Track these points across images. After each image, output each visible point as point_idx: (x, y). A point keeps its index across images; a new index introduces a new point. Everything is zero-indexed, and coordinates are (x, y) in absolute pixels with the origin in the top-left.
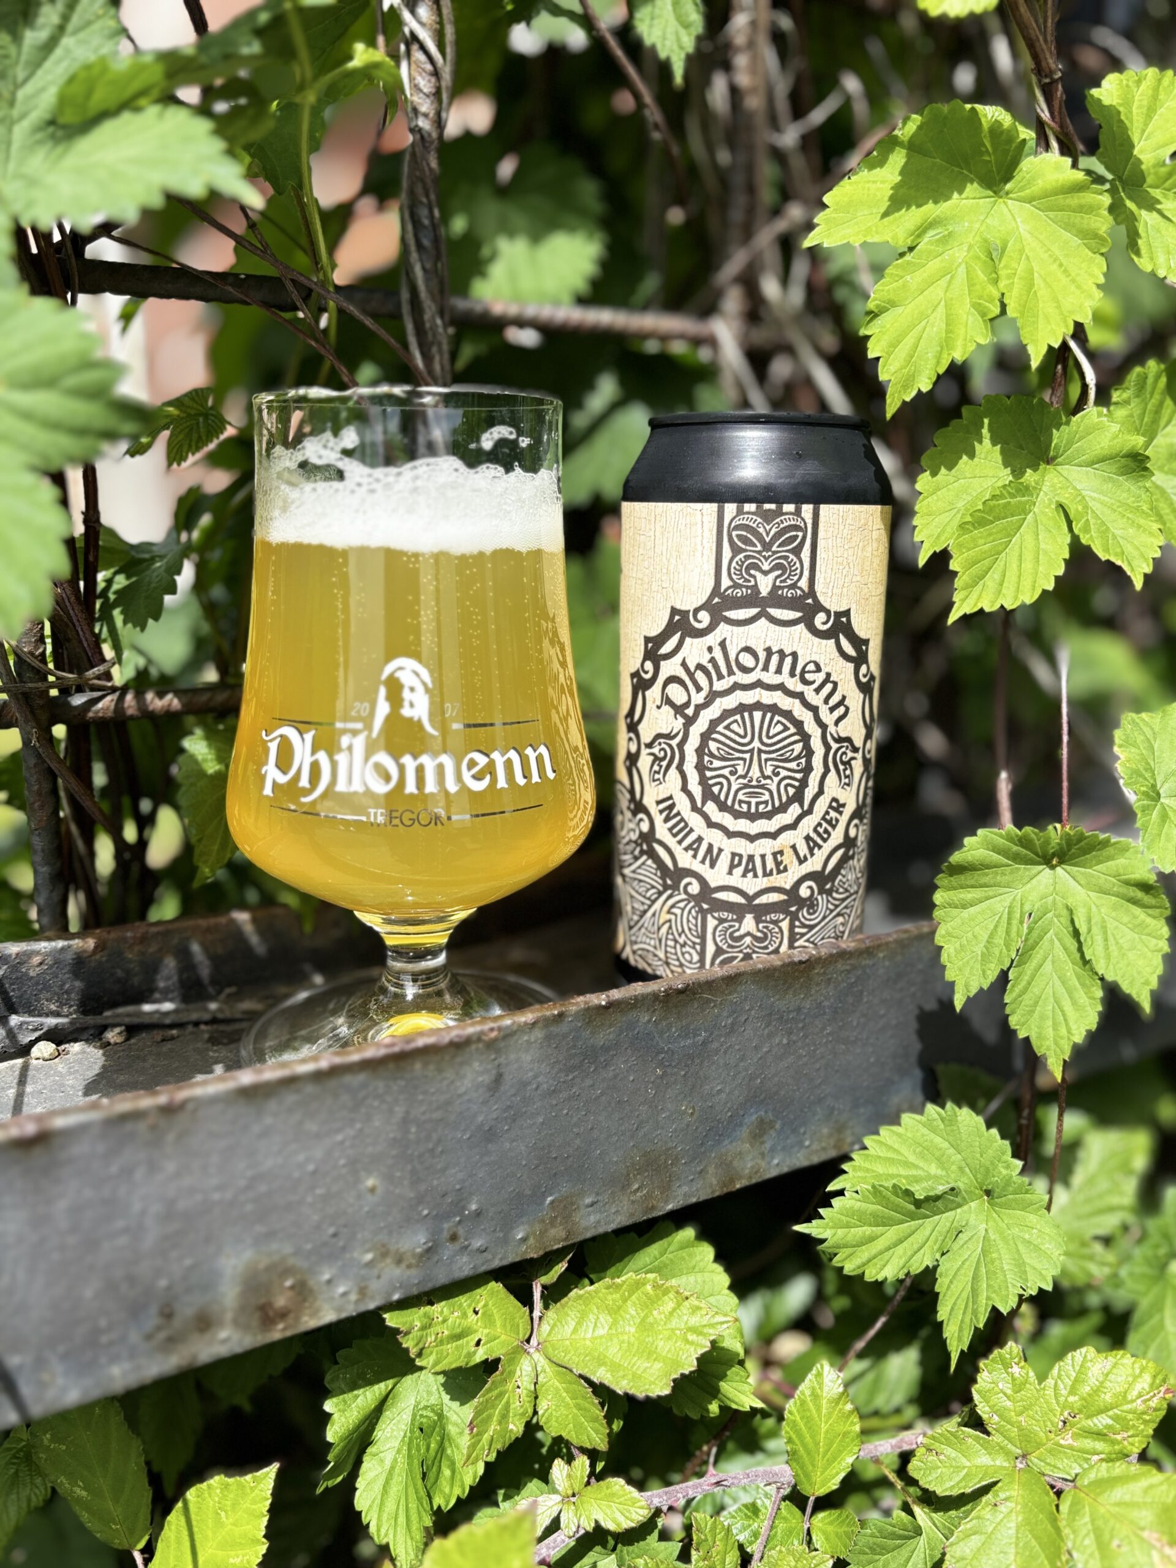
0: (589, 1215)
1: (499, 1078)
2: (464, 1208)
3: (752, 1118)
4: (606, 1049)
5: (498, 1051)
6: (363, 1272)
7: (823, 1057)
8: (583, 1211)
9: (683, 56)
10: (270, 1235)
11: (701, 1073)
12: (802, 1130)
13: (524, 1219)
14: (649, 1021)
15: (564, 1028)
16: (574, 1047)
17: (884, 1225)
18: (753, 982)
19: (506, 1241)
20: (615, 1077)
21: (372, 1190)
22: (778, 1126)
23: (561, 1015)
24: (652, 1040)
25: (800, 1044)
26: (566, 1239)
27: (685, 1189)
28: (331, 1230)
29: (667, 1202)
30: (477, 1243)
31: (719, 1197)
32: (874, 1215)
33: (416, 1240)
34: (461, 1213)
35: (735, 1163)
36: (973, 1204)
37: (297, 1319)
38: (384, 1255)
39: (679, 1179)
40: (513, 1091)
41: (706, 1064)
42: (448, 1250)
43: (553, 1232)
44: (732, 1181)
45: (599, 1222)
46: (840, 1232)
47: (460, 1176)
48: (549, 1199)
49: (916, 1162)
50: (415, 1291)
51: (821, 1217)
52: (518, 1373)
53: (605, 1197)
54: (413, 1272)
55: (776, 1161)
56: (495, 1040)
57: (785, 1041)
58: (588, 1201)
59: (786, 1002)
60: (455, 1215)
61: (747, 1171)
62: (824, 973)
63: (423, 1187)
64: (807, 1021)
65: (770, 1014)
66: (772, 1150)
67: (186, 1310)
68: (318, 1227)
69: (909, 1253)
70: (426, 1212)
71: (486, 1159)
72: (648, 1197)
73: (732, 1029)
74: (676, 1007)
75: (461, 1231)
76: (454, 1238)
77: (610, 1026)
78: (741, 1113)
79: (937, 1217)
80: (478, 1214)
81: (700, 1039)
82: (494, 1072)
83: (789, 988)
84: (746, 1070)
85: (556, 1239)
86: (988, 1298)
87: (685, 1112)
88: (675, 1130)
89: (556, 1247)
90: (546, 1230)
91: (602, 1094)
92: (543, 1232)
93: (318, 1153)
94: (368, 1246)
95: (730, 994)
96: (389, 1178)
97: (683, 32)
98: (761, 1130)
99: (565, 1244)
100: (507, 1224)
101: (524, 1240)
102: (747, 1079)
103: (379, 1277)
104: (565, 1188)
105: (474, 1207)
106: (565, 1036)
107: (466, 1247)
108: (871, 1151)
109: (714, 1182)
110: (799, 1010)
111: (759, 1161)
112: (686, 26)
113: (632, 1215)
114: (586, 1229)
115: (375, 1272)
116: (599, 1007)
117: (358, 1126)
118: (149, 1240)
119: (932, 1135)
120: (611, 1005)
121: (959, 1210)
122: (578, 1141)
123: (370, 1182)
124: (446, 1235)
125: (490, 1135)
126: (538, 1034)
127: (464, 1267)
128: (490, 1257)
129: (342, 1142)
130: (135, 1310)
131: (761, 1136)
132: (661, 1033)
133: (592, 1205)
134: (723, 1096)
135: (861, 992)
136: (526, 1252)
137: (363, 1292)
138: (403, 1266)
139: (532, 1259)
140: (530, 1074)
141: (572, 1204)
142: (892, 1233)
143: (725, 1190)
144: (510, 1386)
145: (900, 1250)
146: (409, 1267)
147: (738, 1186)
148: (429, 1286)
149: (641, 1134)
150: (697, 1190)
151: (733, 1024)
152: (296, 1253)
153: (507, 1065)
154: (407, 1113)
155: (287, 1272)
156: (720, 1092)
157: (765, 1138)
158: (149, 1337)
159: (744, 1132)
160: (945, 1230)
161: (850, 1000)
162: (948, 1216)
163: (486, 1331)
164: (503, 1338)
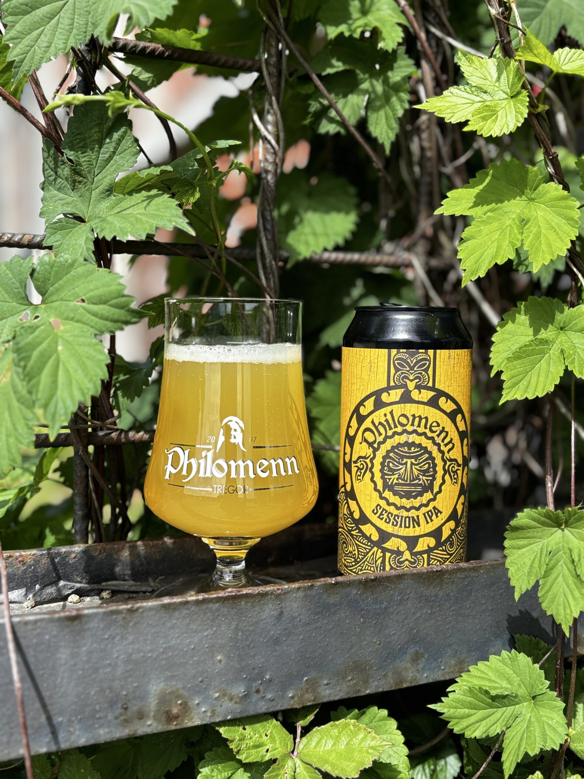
0: (326, 689)
1: (281, 614)
2: (263, 677)
3: (412, 650)
4: (334, 605)
5: (281, 600)
6: (214, 702)
7: (450, 623)
8: (323, 688)
9: (390, 142)
10: (172, 677)
11: (384, 623)
12: (440, 660)
13: (292, 687)
14: (357, 594)
15: (313, 592)
16: (318, 602)
17: (475, 709)
18: (412, 579)
19: (283, 697)
20: (339, 620)
21: (220, 661)
22: (426, 656)
23: (312, 586)
24: (358, 603)
25: (437, 614)
26: (314, 700)
27: (376, 683)
28: (200, 679)
29: (366, 689)
30: (269, 696)
31: (394, 691)
32: (470, 703)
33: (240, 690)
34: (262, 680)
35: (403, 673)
36: (525, 704)
37: (183, 721)
38: (224, 695)
39: (372, 677)
40: (288, 621)
41: (386, 619)
42: (255, 698)
43: (307, 696)
44: (401, 682)
45: (330, 694)
46: (452, 710)
47: (262, 660)
48: (305, 678)
49: (496, 680)
50: (238, 716)
51: (442, 702)
52: (286, 766)
53: (334, 682)
54: (238, 706)
55: (425, 675)
56: (280, 594)
57: (429, 612)
58: (325, 682)
59: (431, 591)
60: (258, 680)
61: (409, 678)
62: (450, 578)
63: (244, 664)
64: (441, 602)
65: (421, 597)
66: (423, 668)
67: (134, 708)
68: (194, 676)
69: (489, 725)
70: (245, 676)
71: (274, 653)
72: (356, 684)
73: (401, 602)
74: (370, 587)
75: (261, 688)
76: (258, 691)
77: (337, 594)
78: (406, 647)
79: (505, 708)
80: (270, 681)
81: (383, 606)
82: (279, 610)
83: (431, 584)
84: (408, 624)
85: (309, 699)
86: (525, 748)
87: (375, 643)
88: (370, 652)
89: (308, 704)
90: (304, 695)
91: (333, 628)
92: (302, 695)
93: (196, 640)
94: (217, 689)
95: (399, 584)
96: (228, 657)
97: (390, 131)
98: (416, 658)
99: (313, 703)
100: (284, 688)
101: (292, 697)
102: (409, 630)
103: (221, 706)
104: (313, 674)
105: (268, 677)
106: (314, 596)
107: (264, 697)
108: (472, 673)
109: (392, 682)
110: (436, 596)
111: (416, 674)
112: (391, 129)
113: (348, 693)
114: (324, 697)
115: (220, 703)
116: (332, 584)
117: (215, 629)
118: (120, 671)
119: (505, 667)
120: (337, 583)
121: (517, 706)
122: (320, 650)
123: (219, 658)
124: (254, 689)
125: (277, 641)
126: (301, 594)
127: (262, 707)
128: (275, 704)
129: (207, 636)
130: (112, 704)
131: (417, 660)
132: (363, 601)
133: (327, 684)
134: (396, 636)
135: (471, 590)
136: (293, 704)
137: (213, 712)
138: (233, 702)
139: (296, 709)
140: (297, 614)
141: (317, 683)
142: (480, 714)
143: (398, 687)
144: (282, 772)
145: (484, 723)
146: (236, 703)
147: (405, 686)
148: (245, 715)
149: (353, 651)
150: (383, 685)
151: (401, 600)
152: (183, 688)
153: (285, 607)
154: (237, 625)
155: (179, 697)
156: (394, 634)
157: (419, 661)
158: (116, 718)
159: (408, 657)
160: (509, 715)
161: (465, 594)
162: (511, 708)
163: (271, 745)
164: (280, 749)
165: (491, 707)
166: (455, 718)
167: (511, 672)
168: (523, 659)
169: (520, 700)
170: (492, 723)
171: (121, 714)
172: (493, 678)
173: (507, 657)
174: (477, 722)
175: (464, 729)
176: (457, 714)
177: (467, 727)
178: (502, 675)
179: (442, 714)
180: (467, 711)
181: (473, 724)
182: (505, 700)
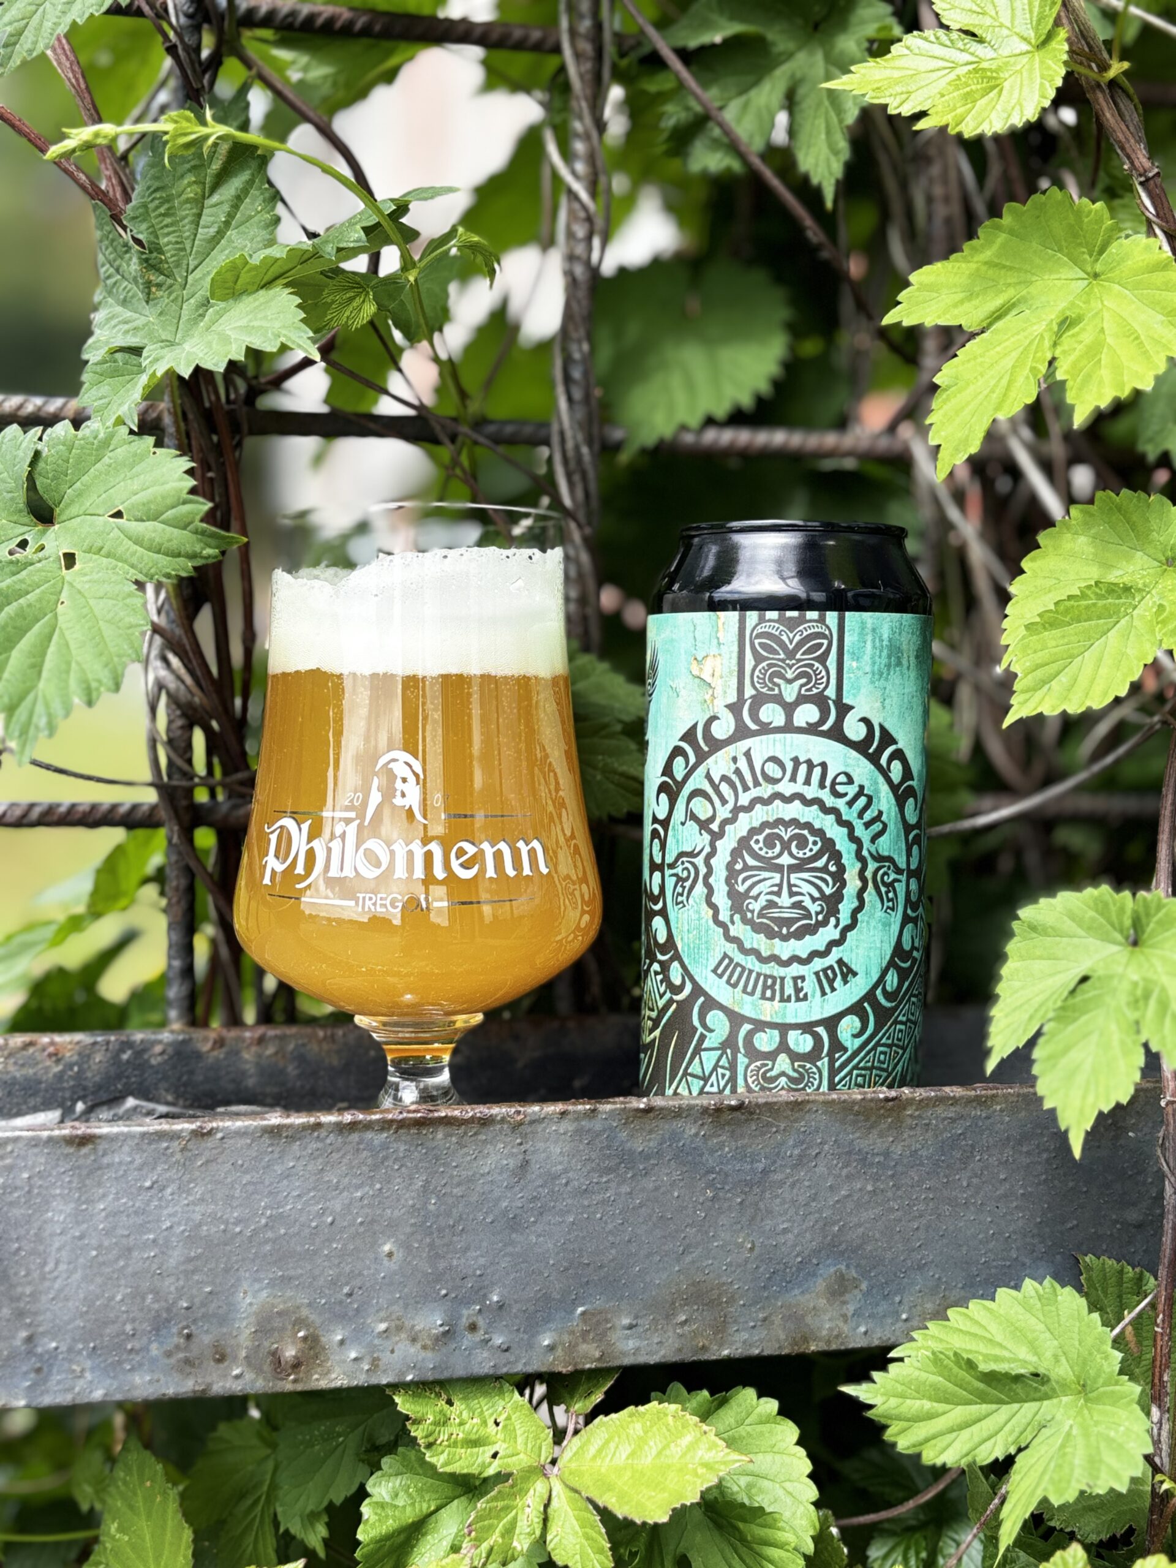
0: (627, 1338)
1: (525, 1164)
2: (485, 1297)
3: (829, 1270)
4: (645, 1156)
5: (524, 1136)
6: (376, 1342)
7: (921, 1216)
8: (620, 1333)
9: (833, 181)
10: (286, 1280)
11: (762, 1205)
12: (897, 1299)
13: (552, 1326)
14: (697, 1135)
15: (597, 1125)
16: (609, 1147)
18: (825, 1113)
19: (530, 1346)
20: (657, 1189)
21: (390, 1255)
22: (864, 1286)
23: (594, 1111)
24: (701, 1155)
25: (890, 1194)
26: (600, 1359)
27: (745, 1335)
28: (346, 1290)
29: (721, 1345)
30: (498, 1340)
31: (788, 1357)
33: (433, 1321)
34: (483, 1304)
35: (809, 1319)
37: (309, 1374)
38: (399, 1329)
39: (735, 1322)
40: (539, 1182)
41: (767, 1195)
42: (468, 1340)
43: (584, 1348)
44: (805, 1340)
45: (638, 1349)
47: (482, 1261)
48: (580, 1309)
50: (430, 1376)
51: (873, 1381)
52: (531, 1492)
53: (645, 1323)
54: (429, 1354)
55: (862, 1329)
56: (521, 1124)
57: (869, 1188)
58: (626, 1321)
59: (873, 1142)
60: (474, 1303)
61: (824, 1333)
62: (920, 1116)
63: (442, 1265)
64: (899, 1168)
65: (849, 1153)
66: (857, 1313)
67: (205, 1339)
68: (334, 1283)
70: (444, 1292)
71: (510, 1249)
72: (695, 1334)
73: (800, 1161)
74: (728, 1123)
75: (481, 1322)
76: (473, 1328)
77: (651, 1132)
78: (815, 1261)
79: (1016, 1406)
80: (501, 1306)
81: (760, 1166)
82: (521, 1157)
83: (872, 1127)
84: (820, 1211)
85: (589, 1356)
87: (741, 1246)
88: (729, 1265)
89: (588, 1366)
90: (577, 1345)
91: (641, 1205)
92: (572, 1347)
93: (337, 1205)
94: (382, 1314)
95: (796, 1121)
96: (406, 1246)
97: (833, 159)
98: (839, 1289)
99: (599, 1365)
100: (533, 1323)
101: (551, 1348)
102: (821, 1224)
103: (392, 1352)
104: (599, 1303)
105: (495, 1298)
106: (598, 1134)
107: (488, 1341)
109: (782, 1337)
110: (887, 1154)
111: (841, 1324)
112: (836, 153)
113: (680, 1350)
114: (624, 1354)
115: (388, 1345)
116: (638, 1110)
117: (378, 1186)
119: (1028, 1315)
120: (649, 1110)
121: (1046, 1403)
122: (613, 1251)
123: (387, 1248)
124: (464, 1322)
125: (515, 1224)
126: (566, 1126)
127: (483, 1363)
128: (512, 1359)
129: (361, 1199)
130: (159, 1325)
131: (842, 1294)
132: (712, 1152)
133: (631, 1327)
134: (790, 1235)
135: (973, 1147)
136: (552, 1363)
137: (375, 1363)
138: (419, 1345)
139: (560, 1373)
140: (560, 1167)
141: (607, 1321)
143: (797, 1350)
144: (519, 1502)
145: (965, 1434)
146: (424, 1347)
147: (813, 1348)
148: (446, 1375)
149: (688, 1259)
150: (761, 1341)
151: (801, 1157)
152: (310, 1305)
153: (534, 1152)
154: (427, 1182)
155: (300, 1323)
156: (785, 1231)
157: (847, 1297)
158: (168, 1354)
159: (820, 1284)
160: (1024, 1421)
161: (957, 1154)
162: (1029, 1408)
163: (505, 1445)
164: (522, 1456)
165: (983, 1399)
166: (899, 1418)
167: (1041, 1327)
168: (1070, 1300)
169: (1053, 1390)
170: (985, 1434)
171: (177, 1347)
172: (999, 1338)
173: (1033, 1293)
174: (951, 1430)
175: (921, 1444)
176: (903, 1409)
177: (927, 1440)
178: (1017, 1332)
179: (870, 1407)
180: (927, 1405)
181: (941, 1434)
182: (1018, 1388)
